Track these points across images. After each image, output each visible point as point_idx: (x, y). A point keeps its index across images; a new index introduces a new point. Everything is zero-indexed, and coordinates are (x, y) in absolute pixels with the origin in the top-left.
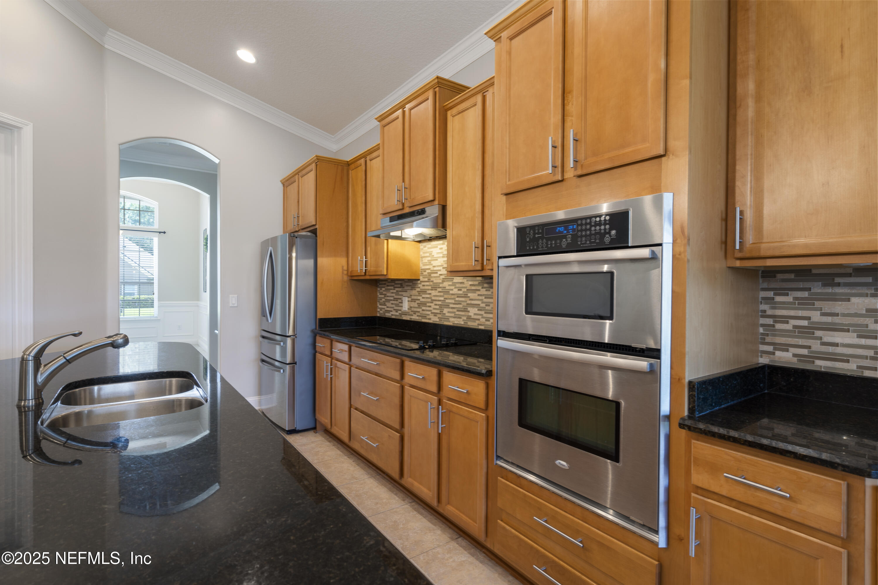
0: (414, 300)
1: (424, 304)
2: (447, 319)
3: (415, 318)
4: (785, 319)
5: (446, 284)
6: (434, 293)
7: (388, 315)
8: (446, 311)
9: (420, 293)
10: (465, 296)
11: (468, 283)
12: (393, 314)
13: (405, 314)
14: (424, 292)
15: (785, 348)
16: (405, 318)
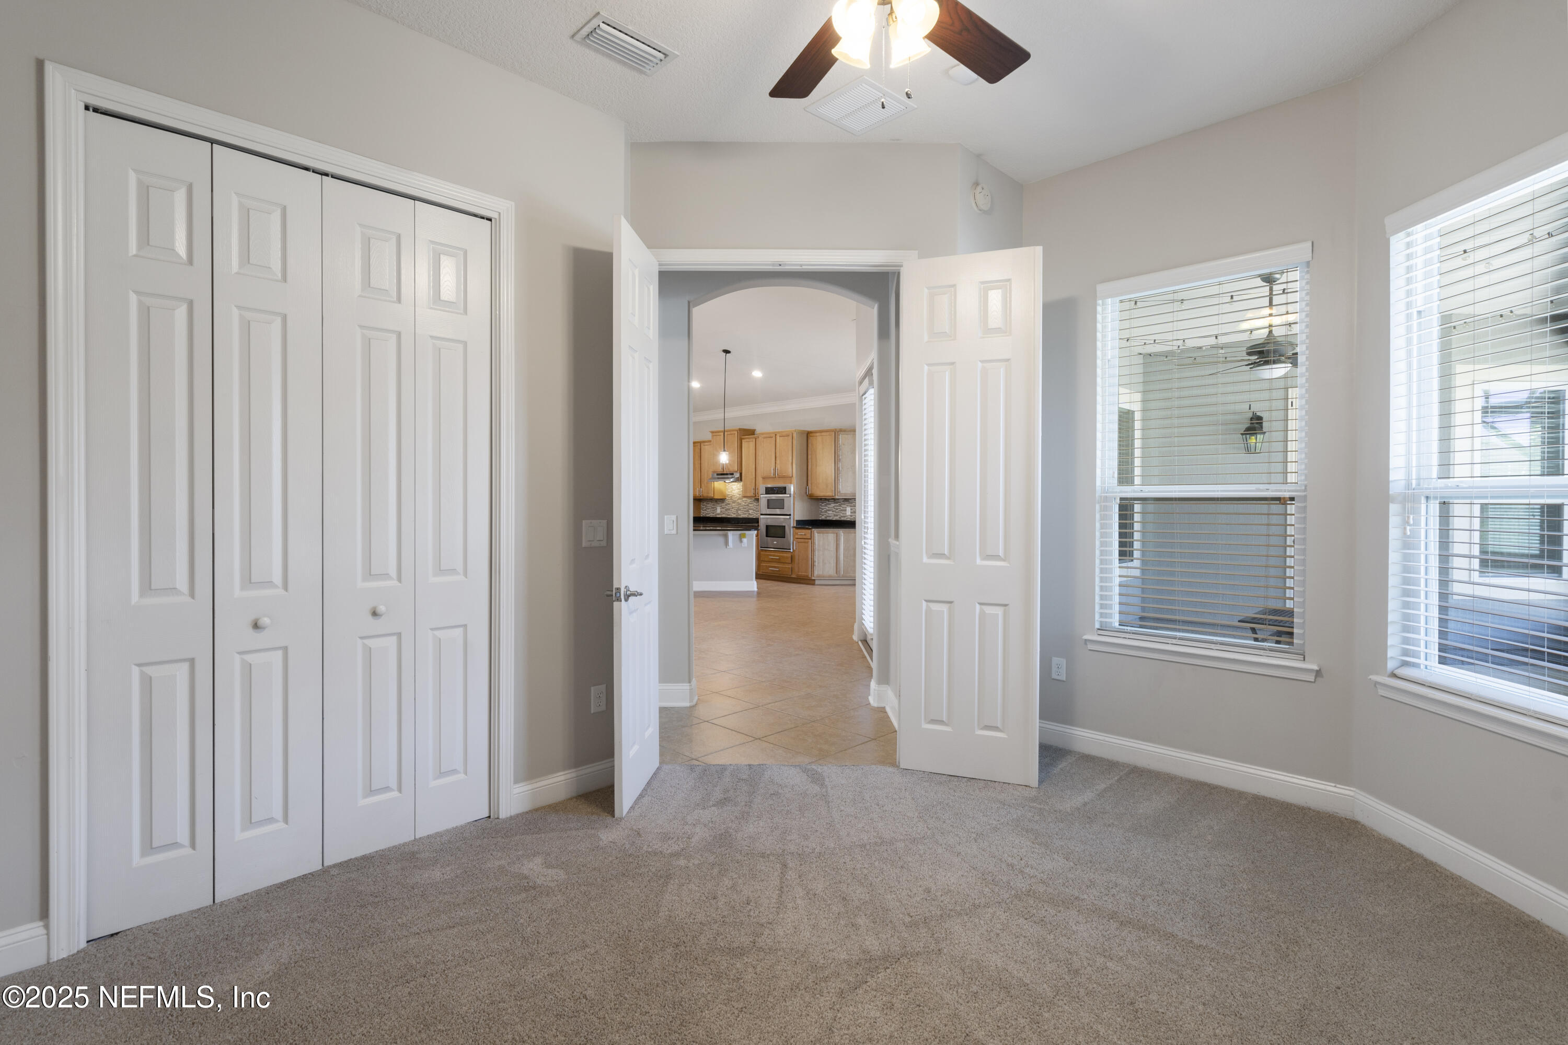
0: (723, 508)
1: (729, 509)
2: (740, 515)
3: (724, 516)
4: (823, 509)
5: (739, 501)
6: (733, 504)
7: (707, 516)
8: (739, 512)
9: (726, 505)
10: (748, 505)
11: (749, 501)
12: (711, 515)
13: (719, 514)
14: (729, 504)
15: (823, 515)
16: (718, 516)
